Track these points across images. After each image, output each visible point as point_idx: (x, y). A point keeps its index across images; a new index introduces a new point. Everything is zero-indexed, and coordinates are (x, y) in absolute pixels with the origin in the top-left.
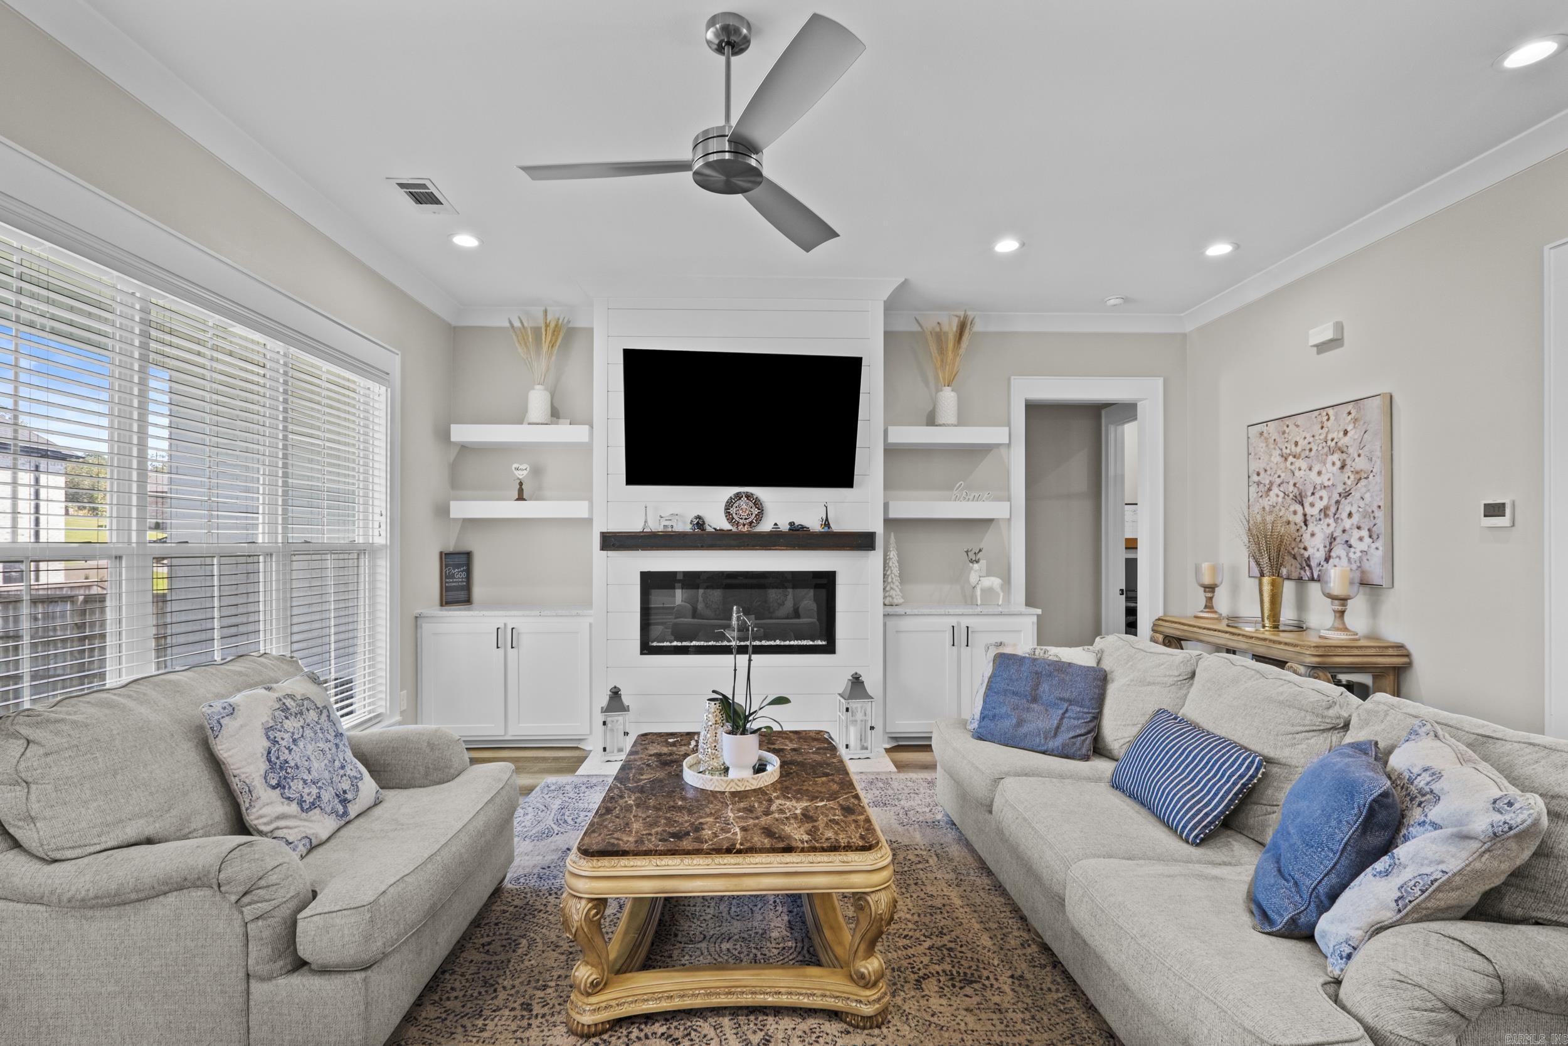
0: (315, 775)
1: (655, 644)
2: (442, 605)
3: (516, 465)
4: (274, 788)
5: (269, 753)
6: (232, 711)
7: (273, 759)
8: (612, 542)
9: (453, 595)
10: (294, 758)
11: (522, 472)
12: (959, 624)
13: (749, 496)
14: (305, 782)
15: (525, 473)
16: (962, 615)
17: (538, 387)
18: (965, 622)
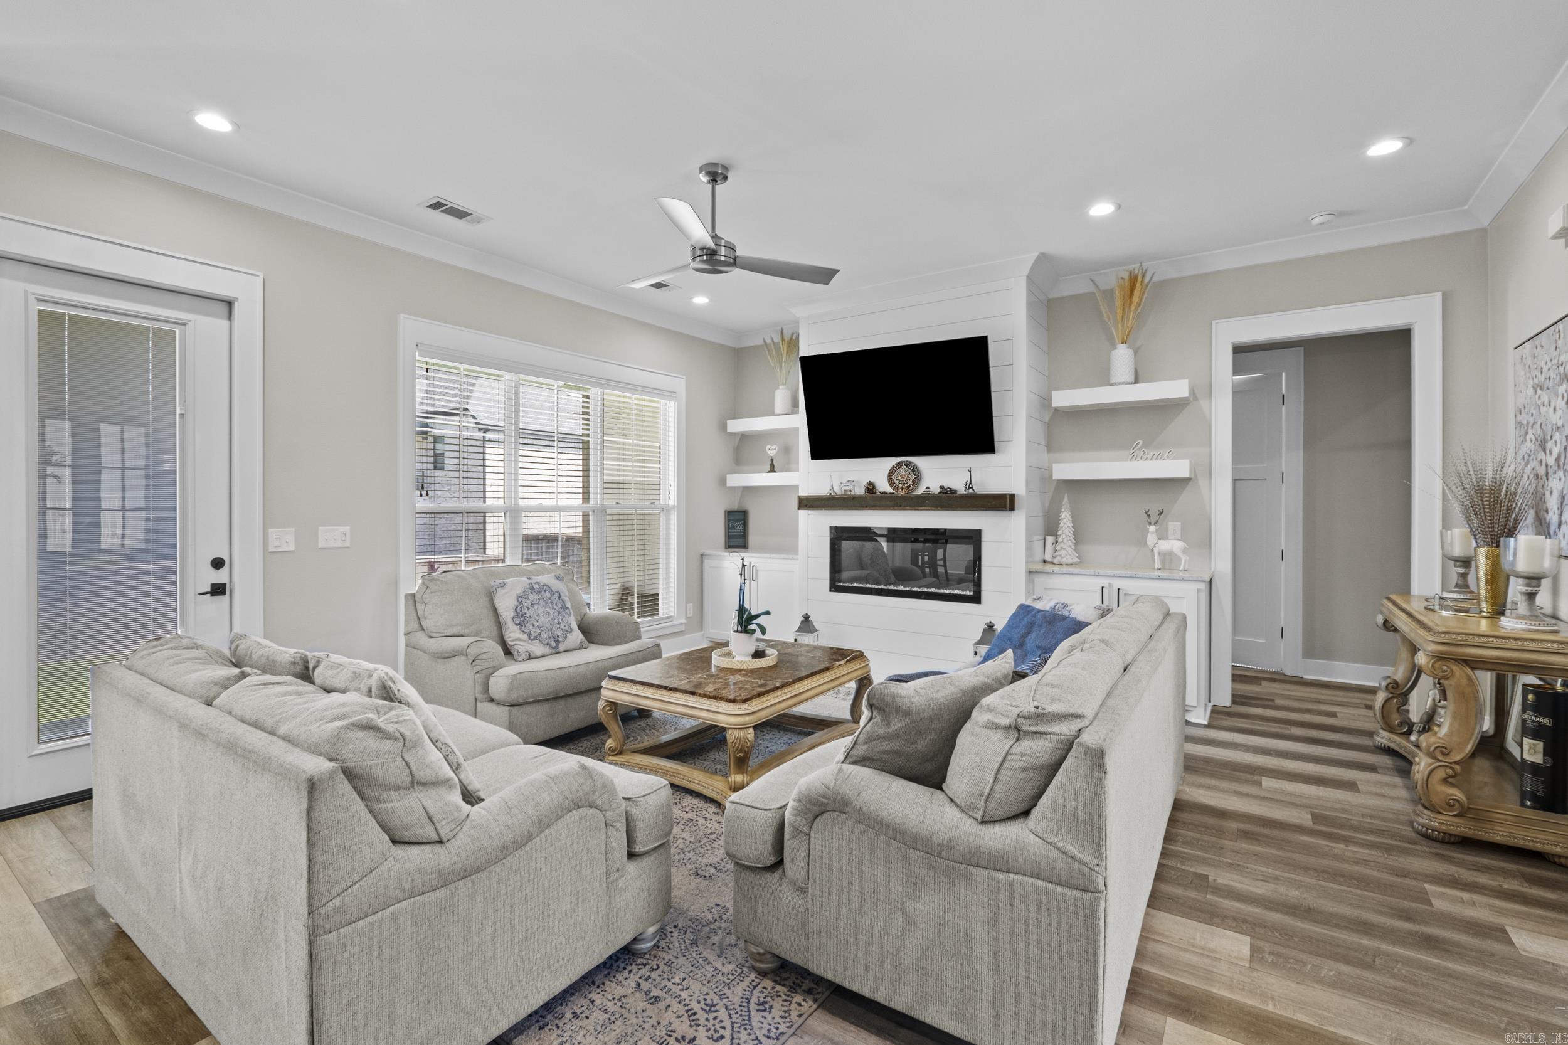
0: (540, 623)
1: (841, 584)
2: (726, 548)
3: (768, 447)
4: (517, 625)
5: (517, 608)
6: (503, 585)
7: (518, 611)
8: (807, 503)
9: (733, 541)
10: (530, 613)
11: (772, 451)
12: (1110, 585)
13: (907, 464)
14: (534, 626)
15: (775, 452)
16: (1114, 576)
17: (781, 387)
18: (1118, 583)
